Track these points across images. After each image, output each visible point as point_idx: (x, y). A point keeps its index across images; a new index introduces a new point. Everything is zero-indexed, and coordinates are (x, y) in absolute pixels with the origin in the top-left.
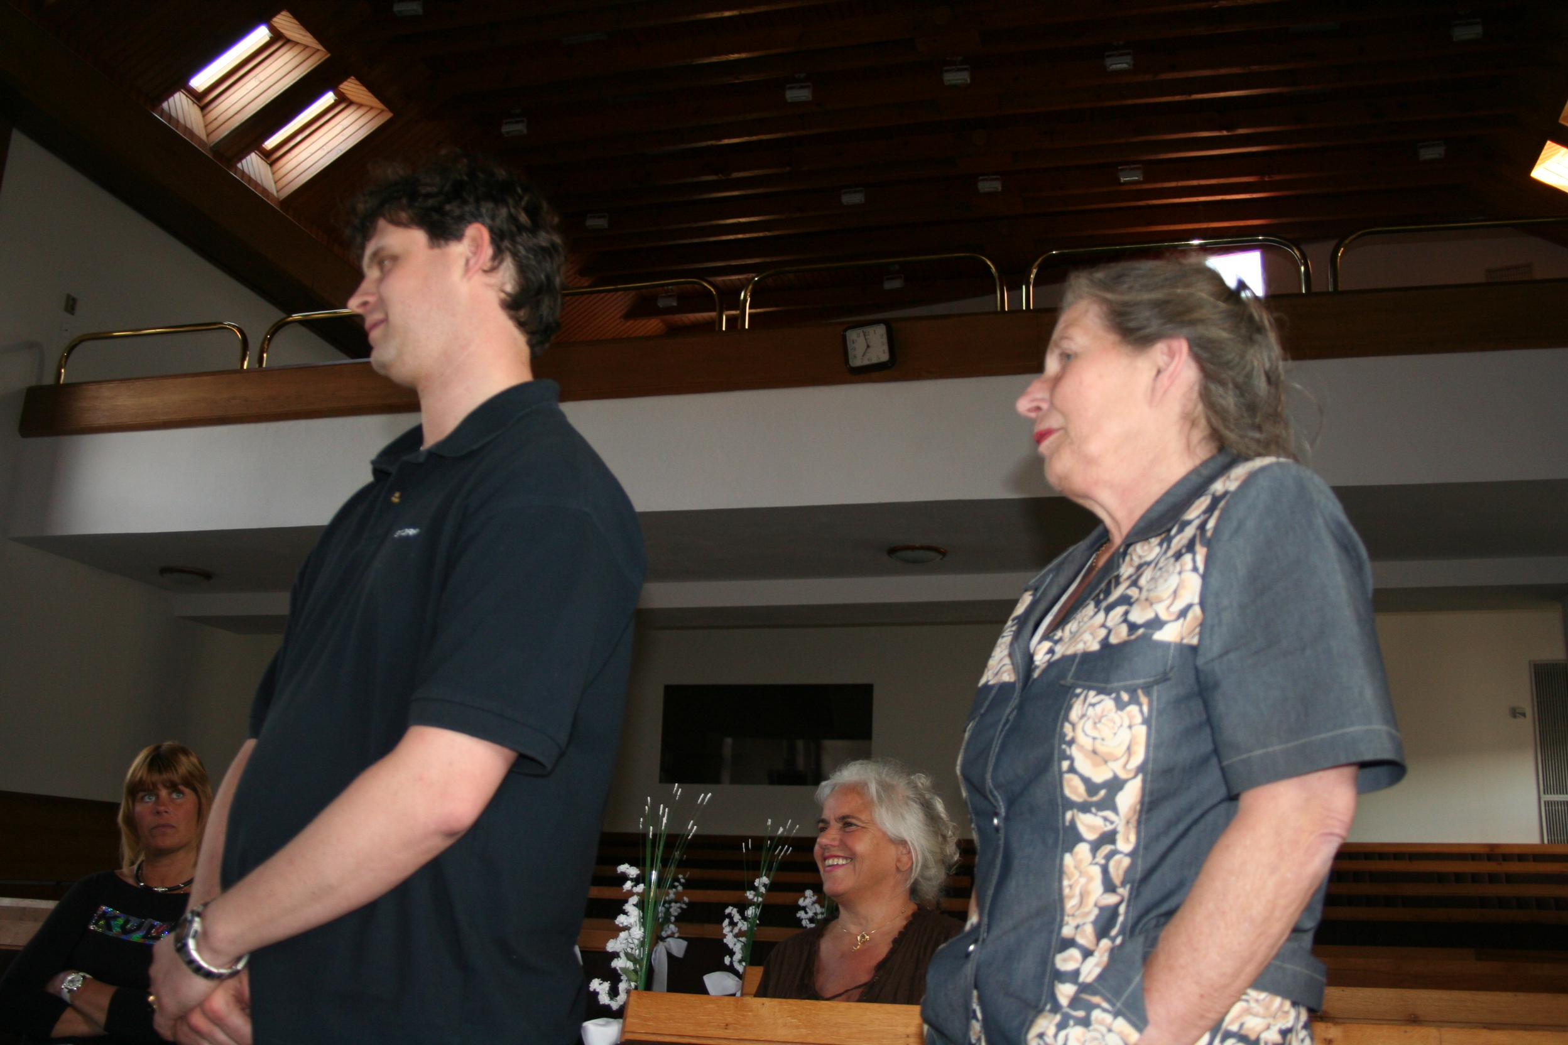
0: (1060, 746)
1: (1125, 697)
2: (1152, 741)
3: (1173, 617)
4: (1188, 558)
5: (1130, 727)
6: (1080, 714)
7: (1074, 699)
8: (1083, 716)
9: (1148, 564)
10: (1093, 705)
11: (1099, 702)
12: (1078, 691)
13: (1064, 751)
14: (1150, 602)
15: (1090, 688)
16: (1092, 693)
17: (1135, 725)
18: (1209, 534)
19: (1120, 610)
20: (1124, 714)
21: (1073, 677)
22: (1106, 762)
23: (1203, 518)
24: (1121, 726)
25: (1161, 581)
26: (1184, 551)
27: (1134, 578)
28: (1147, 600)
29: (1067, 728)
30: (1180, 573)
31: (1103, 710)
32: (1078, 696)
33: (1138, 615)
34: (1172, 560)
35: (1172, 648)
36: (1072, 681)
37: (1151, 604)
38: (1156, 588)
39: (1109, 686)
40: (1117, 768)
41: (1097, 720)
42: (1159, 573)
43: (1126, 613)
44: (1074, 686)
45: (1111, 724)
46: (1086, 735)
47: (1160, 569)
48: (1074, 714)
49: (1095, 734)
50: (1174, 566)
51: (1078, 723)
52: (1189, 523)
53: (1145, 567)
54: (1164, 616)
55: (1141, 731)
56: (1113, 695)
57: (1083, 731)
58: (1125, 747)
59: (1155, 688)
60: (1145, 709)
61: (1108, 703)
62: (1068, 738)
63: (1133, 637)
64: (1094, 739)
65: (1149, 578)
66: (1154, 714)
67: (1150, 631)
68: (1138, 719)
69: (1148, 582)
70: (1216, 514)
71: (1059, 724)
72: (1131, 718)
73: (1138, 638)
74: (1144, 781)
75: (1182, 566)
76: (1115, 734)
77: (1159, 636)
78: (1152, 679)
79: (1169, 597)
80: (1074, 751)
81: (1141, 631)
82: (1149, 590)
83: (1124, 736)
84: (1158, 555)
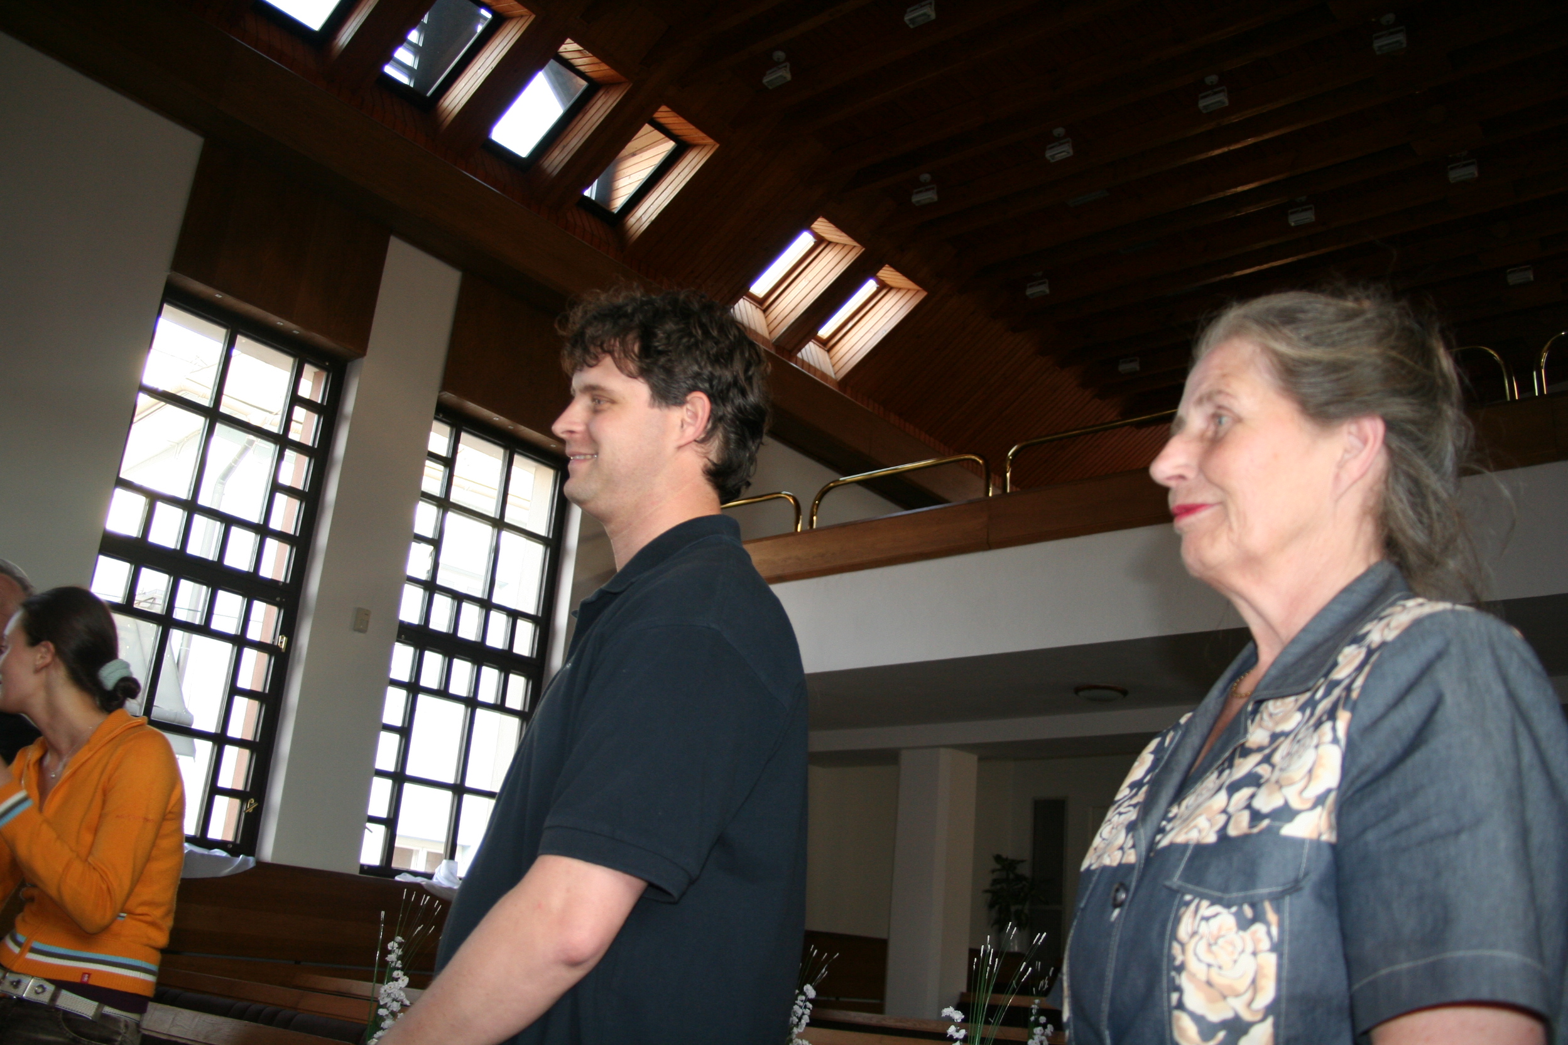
0: (1168, 973)
1: (1248, 911)
2: (1284, 974)
3: (1309, 805)
4: (1327, 726)
5: (1254, 954)
6: (1190, 931)
7: (1183, 909)
8: (1194, 933)
9: (1286, 734)
10: (1206, 919)
11: (1215, 916)
12: (1188, 897)
13: (1173, 980)
14: (1279, 785)
15: (1203, 897)
16: (1205, 903)
17: (1261, 951)
18: (1355, 695)
19: (1246, 792)
20: (1247, 935)
21: (1181, 877)
22: (1224, 997)
23: (1354, 675)
24: (1243, 951)
25: (1295, 758)
26: (1324, 718)
27: (1267, 751)
28: (1277, 782)
29: (1176, 948)
30: (1317, 747)
31: (1220, 929)
32: (1188, 904)
33: (1266, 802)
34: (1312, 729)
35: (1307, 846)
36: (1180, 883)
37: (1281, 787)
38: (1289, 766)
39: (1227, 896)
40: (1237, 1006)
41: (1212, 941)
42: (1296, 747)
43: (1252, 796)
44: (1181, 892)
45: (1230, 948)
46: (1200, 960)
47: (1299, 741)
48: (1184, 930)
49: (1209, 959)
50: (1312, 737)
51: (1188, 943)
52: (1337, 683)
53: (1282, 739)
54: (1295, 804)
55: (1270, 961)
56: (1234, 909)
57: (1196, 954)
58: (1248, 980)
59: (1287, 899)
60: (1274, 931)
61: (1225, 919)
62: (1177, 963)
63: (1255, 830)
64: (1209, 966)
65: (1285, 753)
66: (1287, 938)
67: (1277, 824)
68: (1265, 944)
69: (1283, 758)
70: (1367, 669)
71: (1166, 945)
72: (1256, 942)
73: (1261, 833)
74: (1276, 1026)
75: (1320, 738)
76: (1235, 961)
77: (1289, 830)
78: (1280, 889)
79: (1302, 779)
80: (1184, 980)
81: (1265, 823)
82: (1282, 770)
83: (1246, 967)
84: (1299, 724)
